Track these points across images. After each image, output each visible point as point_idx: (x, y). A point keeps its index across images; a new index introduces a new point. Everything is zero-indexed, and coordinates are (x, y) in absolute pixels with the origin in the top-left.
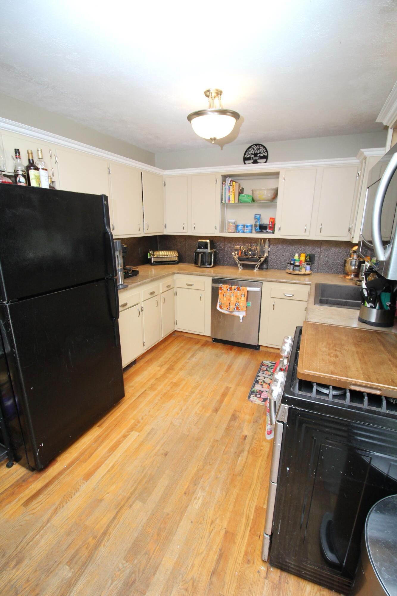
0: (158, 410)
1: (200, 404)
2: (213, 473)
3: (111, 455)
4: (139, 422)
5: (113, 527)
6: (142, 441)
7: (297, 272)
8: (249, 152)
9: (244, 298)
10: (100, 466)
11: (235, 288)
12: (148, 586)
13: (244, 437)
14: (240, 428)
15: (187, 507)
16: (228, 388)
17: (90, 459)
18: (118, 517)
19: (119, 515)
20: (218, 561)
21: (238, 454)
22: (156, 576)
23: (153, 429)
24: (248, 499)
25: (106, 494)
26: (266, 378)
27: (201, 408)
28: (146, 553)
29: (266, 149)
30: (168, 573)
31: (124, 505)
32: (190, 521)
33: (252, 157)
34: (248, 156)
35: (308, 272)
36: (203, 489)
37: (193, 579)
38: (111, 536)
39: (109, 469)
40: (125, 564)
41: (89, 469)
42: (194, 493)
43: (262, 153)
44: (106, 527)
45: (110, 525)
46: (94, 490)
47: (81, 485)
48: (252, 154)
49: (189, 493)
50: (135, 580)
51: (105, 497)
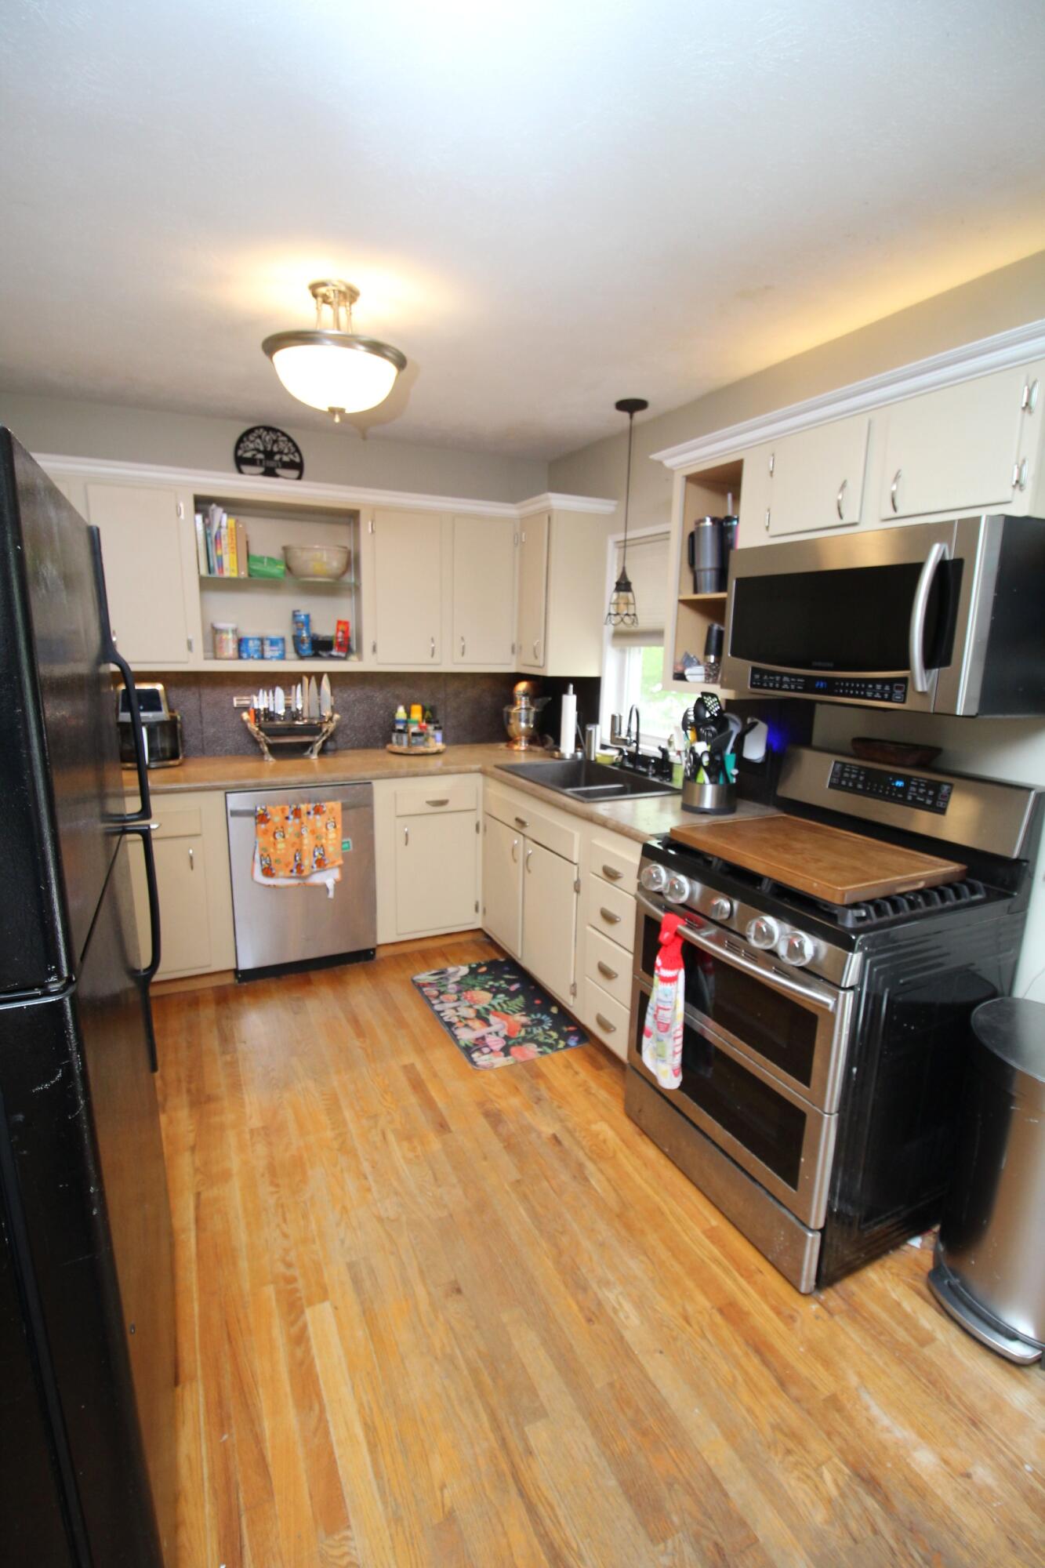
0: (305, 1216)
1: (391, 1137)
2: (586, 1244)
3: (322, 1410)
4: (291, 1280)
5: (552, 1527)
6: (364, 1312)
7: (421, 749)
8: (248, 443)
9: (336, 833)
10: (333, 1462)
11: (307, 808)
12: (743, 1524)
13: (554, 1141)
14: (528, 1129)
15: (622, 1338)
16: (409, 1069)
17: (273, 1478)
18: (535, 1500)
19: (533, 1494)
20: (766, 1363)
21: (581, 1176)
22: (731, 1494)
23: (351, 1266)
24: (683, 1234)
25: (443, 1496)
26: (458, 1009)
27: (405, 1144)
28: (670, 1486)
29: (295, 445)
30: (739, 1465)
31: (513, 1466)
32: (658, 1355)
33: (261, 460)
34: (249, 455)
35: (440, 746)
36: (607, 1284)
37: (776, 1427)
38: (574, 1546)
39: (369, 1443)
40: (666, 1547)
41: (311, 1497)
42: (599, 1304)
43: (286, 454)
44: (540, 1543)
45: (543, 1532)
46: (397, 1520)
47: (346, 1549)
48: (258, 451)
49: (594, 1313)
50: (716, 1544)
51: (448, 1502)
